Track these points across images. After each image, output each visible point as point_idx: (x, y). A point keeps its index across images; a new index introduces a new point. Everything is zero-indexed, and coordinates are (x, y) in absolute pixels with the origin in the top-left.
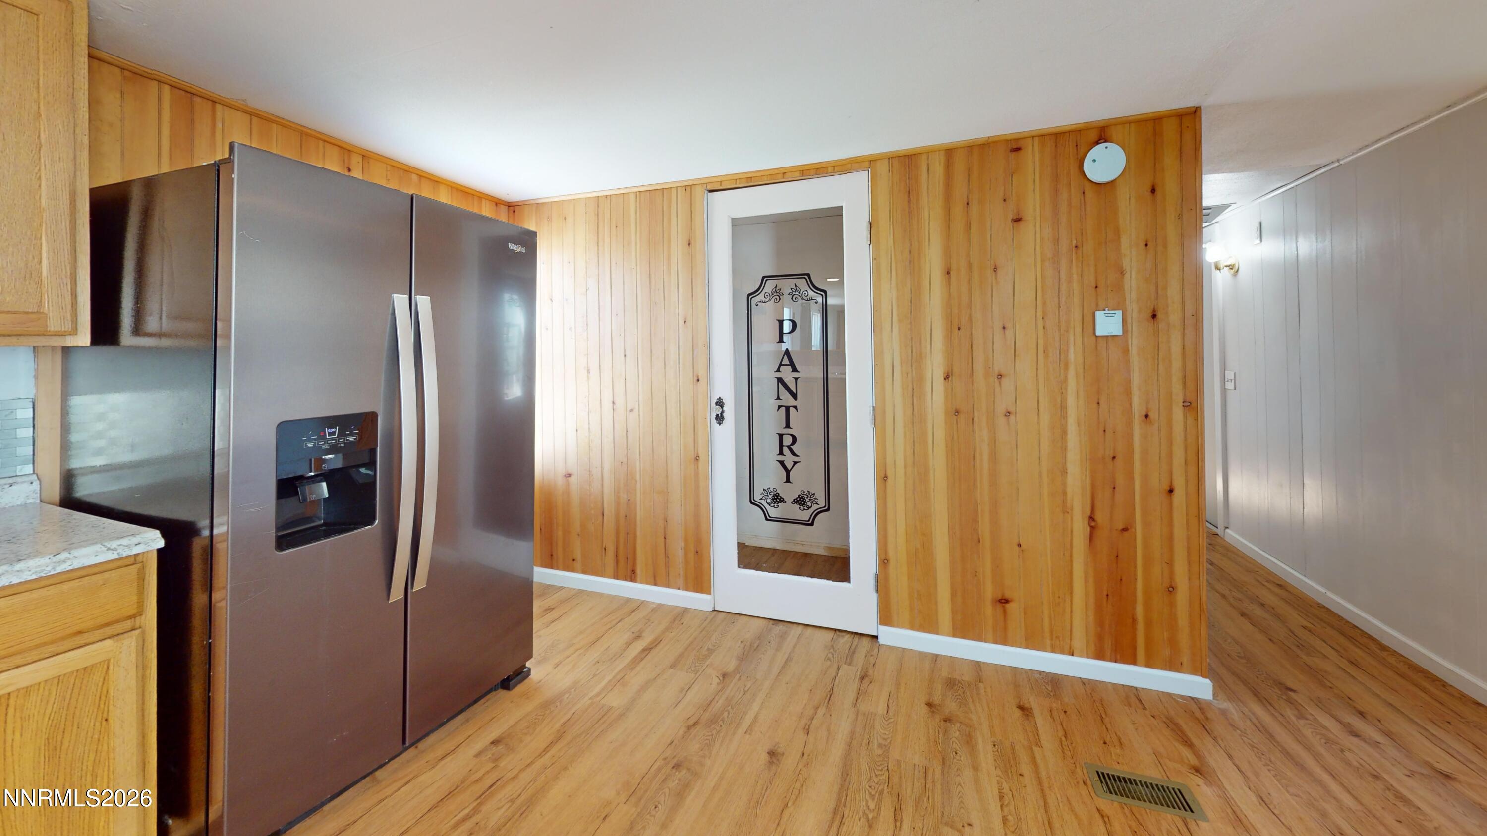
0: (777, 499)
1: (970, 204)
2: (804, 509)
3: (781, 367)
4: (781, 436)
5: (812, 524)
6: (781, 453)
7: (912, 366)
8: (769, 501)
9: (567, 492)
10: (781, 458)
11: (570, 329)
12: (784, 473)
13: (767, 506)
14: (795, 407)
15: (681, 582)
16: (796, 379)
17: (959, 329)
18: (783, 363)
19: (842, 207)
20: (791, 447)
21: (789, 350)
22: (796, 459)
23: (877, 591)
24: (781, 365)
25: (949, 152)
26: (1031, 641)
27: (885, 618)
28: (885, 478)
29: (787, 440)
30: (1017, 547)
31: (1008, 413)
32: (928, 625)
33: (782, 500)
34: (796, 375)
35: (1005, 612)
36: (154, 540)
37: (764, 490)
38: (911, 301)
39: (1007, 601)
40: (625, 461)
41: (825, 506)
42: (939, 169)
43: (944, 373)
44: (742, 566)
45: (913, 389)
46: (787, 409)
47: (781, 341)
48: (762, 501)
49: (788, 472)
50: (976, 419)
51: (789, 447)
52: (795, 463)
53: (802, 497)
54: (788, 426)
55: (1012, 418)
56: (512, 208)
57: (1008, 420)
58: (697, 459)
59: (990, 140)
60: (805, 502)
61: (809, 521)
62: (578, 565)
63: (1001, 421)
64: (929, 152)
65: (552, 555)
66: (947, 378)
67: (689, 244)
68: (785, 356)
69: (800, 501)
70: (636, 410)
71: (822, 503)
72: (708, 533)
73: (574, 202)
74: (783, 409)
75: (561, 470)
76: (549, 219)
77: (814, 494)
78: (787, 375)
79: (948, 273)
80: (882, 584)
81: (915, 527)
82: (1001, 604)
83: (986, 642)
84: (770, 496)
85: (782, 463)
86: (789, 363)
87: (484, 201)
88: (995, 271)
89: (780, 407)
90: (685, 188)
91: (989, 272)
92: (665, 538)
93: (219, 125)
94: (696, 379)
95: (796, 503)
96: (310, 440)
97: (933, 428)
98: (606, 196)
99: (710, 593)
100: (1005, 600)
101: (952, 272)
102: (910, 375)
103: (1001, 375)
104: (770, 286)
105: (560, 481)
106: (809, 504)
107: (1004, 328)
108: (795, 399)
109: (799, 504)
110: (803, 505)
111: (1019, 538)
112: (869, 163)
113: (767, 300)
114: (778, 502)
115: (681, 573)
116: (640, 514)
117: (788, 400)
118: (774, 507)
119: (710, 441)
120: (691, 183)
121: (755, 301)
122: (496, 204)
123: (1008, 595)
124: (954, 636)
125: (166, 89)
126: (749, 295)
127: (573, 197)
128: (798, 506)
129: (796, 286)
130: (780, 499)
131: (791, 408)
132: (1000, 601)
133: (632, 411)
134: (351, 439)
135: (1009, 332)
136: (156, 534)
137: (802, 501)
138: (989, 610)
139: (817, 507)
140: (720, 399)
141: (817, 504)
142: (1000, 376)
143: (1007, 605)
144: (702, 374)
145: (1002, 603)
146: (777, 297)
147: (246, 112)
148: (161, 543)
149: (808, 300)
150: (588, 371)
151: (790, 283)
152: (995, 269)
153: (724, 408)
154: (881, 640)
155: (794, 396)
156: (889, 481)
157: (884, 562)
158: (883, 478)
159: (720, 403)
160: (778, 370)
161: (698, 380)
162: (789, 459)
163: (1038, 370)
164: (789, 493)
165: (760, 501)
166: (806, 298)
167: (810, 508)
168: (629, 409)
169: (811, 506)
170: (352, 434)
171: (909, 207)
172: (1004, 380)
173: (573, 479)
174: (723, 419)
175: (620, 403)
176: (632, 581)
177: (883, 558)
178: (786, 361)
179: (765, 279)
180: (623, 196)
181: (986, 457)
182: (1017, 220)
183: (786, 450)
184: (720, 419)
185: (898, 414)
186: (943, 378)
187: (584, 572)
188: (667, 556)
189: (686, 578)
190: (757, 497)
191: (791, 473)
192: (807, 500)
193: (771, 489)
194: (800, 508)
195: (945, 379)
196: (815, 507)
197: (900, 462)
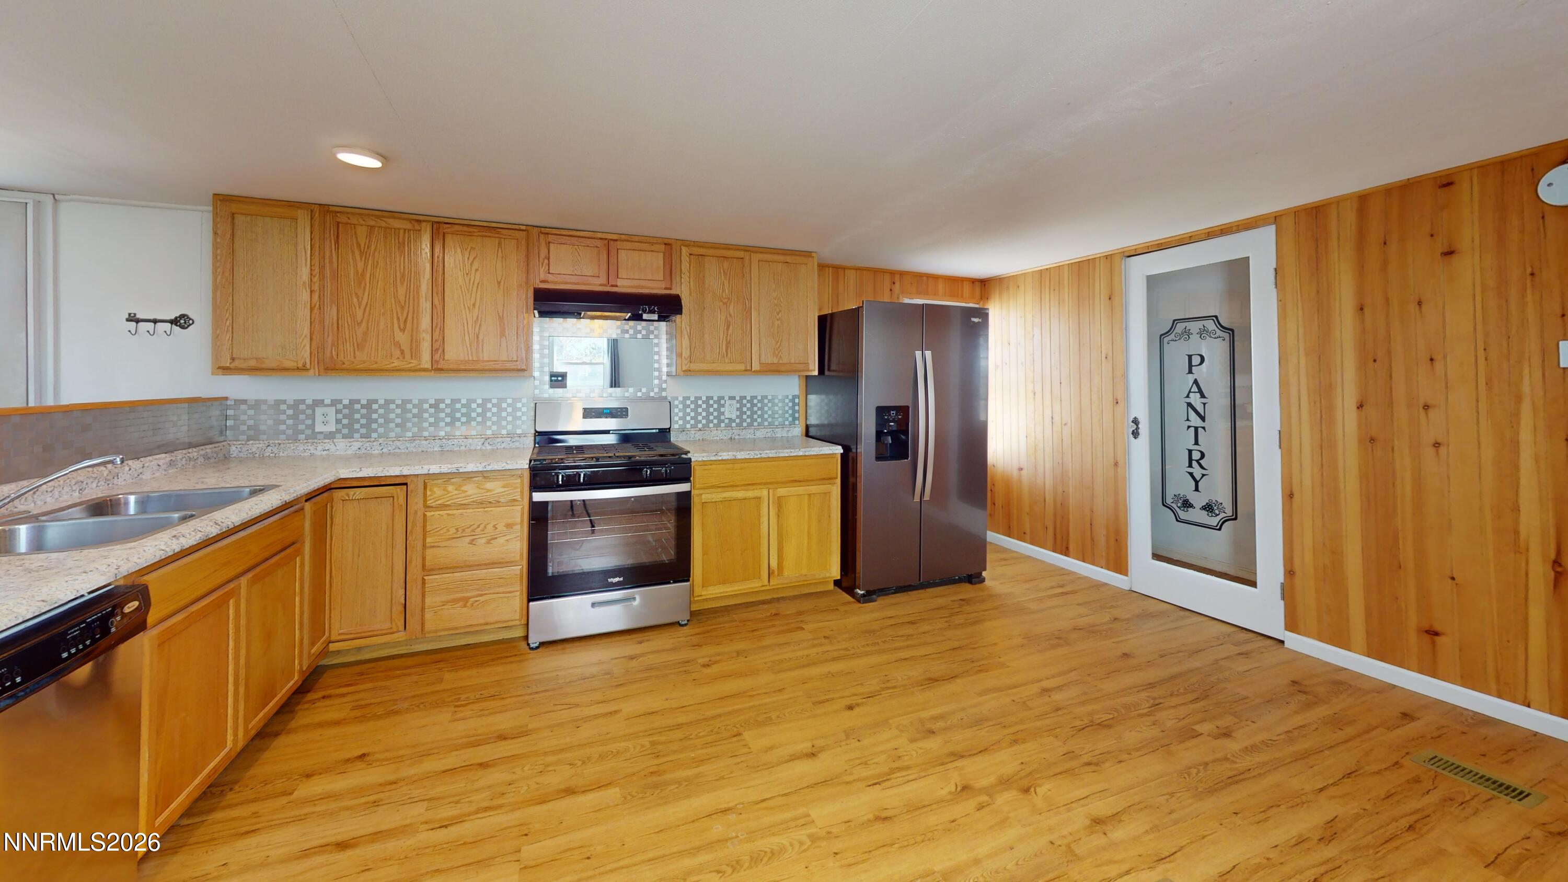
0: (1187, 504)
1: (1387, 243)
2: (1212, 516)
3: (1191, 394)
4: (1190, 452)
5: (1220, 529)
6: (1190, 466)
7: (1320, 395)
8: (1179, 505)
9: (1020, 481)
10: (1190, 470)
11: (1022, 364)
12: (1193, 483)
13: (1178, 510)
14: (1204, 428)
15: (1103, 562)
16: (1204, 404)
17: (1375, 361)
18: (1192, 391)
19: (1248, 257)
20: (1200, 461)
21: (1198, 380)
22: (1204, 472)
23: (1283, 598)
24: (1190, 392)
25: (1363, 199)
26: (1469, 680)
27: (1292, 625)
28: (1291, 495)
29: (1196, 456)
30: (1450, 581)
31: (1437, 445)
32: (1341, 640)
33: (1191, 506)
34: (1204, 400)
35: (1434, 644)
36: (839, 450)
37: (1175, 495)
38: (1319, 337)
39: (1436, 634)
40: (1061, 462)
41: (1233, 516)
42: (1350, 216)
43: (1357, 403)
44: (1155, 558)
45: (1321, 416)
46: (1196, 429)
47: (1190, 372)
48: (1173, 505)
49: (1197, 482)
50: (1396, 448)
51: (1197, 461)
52: (1203, 475)
53: (1210, 505)
54: (1196, 443)
55: (1443, 450)
56: (983, 283)
57: (1437, 453)
58: (1116, 464)
59: (1411, 181)
60: (1213, 510)
61: (1217, 526)
62: (1028, 537)
63: (1429, 452)
64: (1338, 201)
65: (1010, 527)
66: (1360, 406)
67: (1110, 299)
68: (1194, 385)
69: (1209, 508)
70: (1069, 424)
71: (1229, 512)
72: (1126, 524)
73: (1024, 275)
74: (1192, 429)
75: (1016, 466)
76: (1008, 288)
77: (1222, 504)
78: (1195, 399)
79: (1362, 309)
80: (1288, 593)
81: (1324, 544)
82: (1429, 636)
83: (1408, 669)
84: (1181, 501)
85: (1191, 474)
86: (1197, 391)
87: (965, 282)
88: (1419, 305)
89: (1189, 427)
90: (1107, 257)
91: (1413, 308)
92: (1091, 524)
93: (846, 278)
94: (1115, 401)
95: (1204, 509)
96: (886, 415)
97: (1344, 454)
98: (1047, 269)
99: (1126, 575)
100: (1434, 632)
101: (1366, 309)
102: (1318, 403)
103: (1428, 406)
104: (1180, 327)
105: (1015, 473)
106: (1217, 512)
107: (1432, 360)
108: (1204, 420)
109: (1207, 511)
110: (1211, 512)
111: (1452, 570)
112: (1276, 219)
113: (1177, 339)
114: (1188, 507)
115: (1104, 554)
116: (1072, 502)
117: (1195, 421)
118: (1183, 510)
119: (1127, 451)
120: (1110, 253)
121: (1166, 340)
122: (973, 283)
123: (1438, 627)
124: (1369, 656)
125: (831, 269)
126: (1161, 335)
127: (1023, 272)
128: (1207, 513)
129: (1204, 327)
130: (1189, 505)
131: (1199, 429)
132: (1427, 632)
133: (1065, 424)
134: (900, 417)
135: (1439, 365)
136: (840, 447)
137: (1210, 509)
138: (1413, 638)
139: (1224, 515)
140: (1135, 418)
141: (1224, 512)
142: (1426, 407)
143: (1436, 638)
144: (1120, 397)
145: (1430, 634)
146: (1187, 336)
147: (854, 269)
148: (842, 451)
149: (1215, 338)
150: (1034, 394)
151: (1199, 324)
152: (1420, 303)
153: (1139, 426)
154: (1287, 645)
155: (1203, 419)
156: (1296, 499)
157: (1290, 573)
158: (1289, 496)
159: (1136, 421)
160: (1188, 396)
161: (1117, 403)
162: (1197, 472)
163: (1477, 401)
164: (1199, 500)
165: (1171, 504)
166: (1214, 336)
167: (1218, 515)
168: (1064, 423)
169: (1219, 514)
170: (900, 415)
171: (1317, 252)
172: (1431, 412)
173: (1024, 472)
174: (1139, 434)
175: (1057, 418)
176: (1066, 555)
177: (1289, 570)
178: (1195, 389)
179: (1176, 322)
180: (1059, 268)
181: (1408, 488)
182: (1449, 253)
183: (1194, 464)
184: (1136, 434)
185: (1306, 436)
186: (1356, 407)
187: (1032, 543)
188: (1093, 540)
189: (1108, 561)
190: (1169, 501)
191: (1200, 483)
192: (1215, 508)
193: (1181, 496)
194: (1208, 514)
195: (1358, 408)
196: (1223, 515)
197: (1307, 482)
